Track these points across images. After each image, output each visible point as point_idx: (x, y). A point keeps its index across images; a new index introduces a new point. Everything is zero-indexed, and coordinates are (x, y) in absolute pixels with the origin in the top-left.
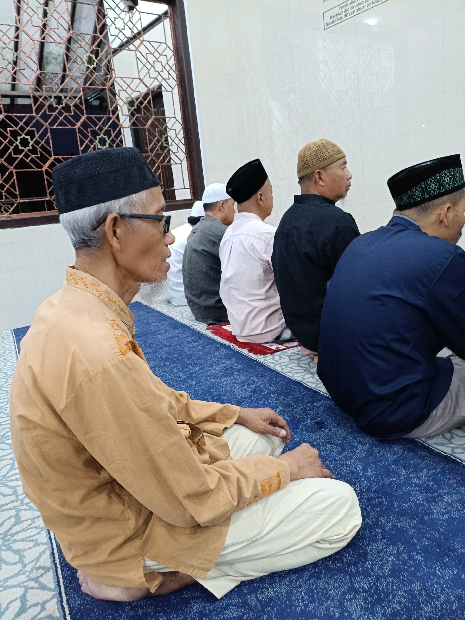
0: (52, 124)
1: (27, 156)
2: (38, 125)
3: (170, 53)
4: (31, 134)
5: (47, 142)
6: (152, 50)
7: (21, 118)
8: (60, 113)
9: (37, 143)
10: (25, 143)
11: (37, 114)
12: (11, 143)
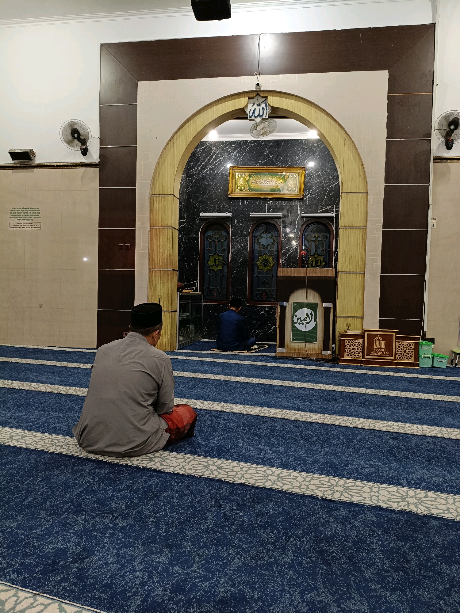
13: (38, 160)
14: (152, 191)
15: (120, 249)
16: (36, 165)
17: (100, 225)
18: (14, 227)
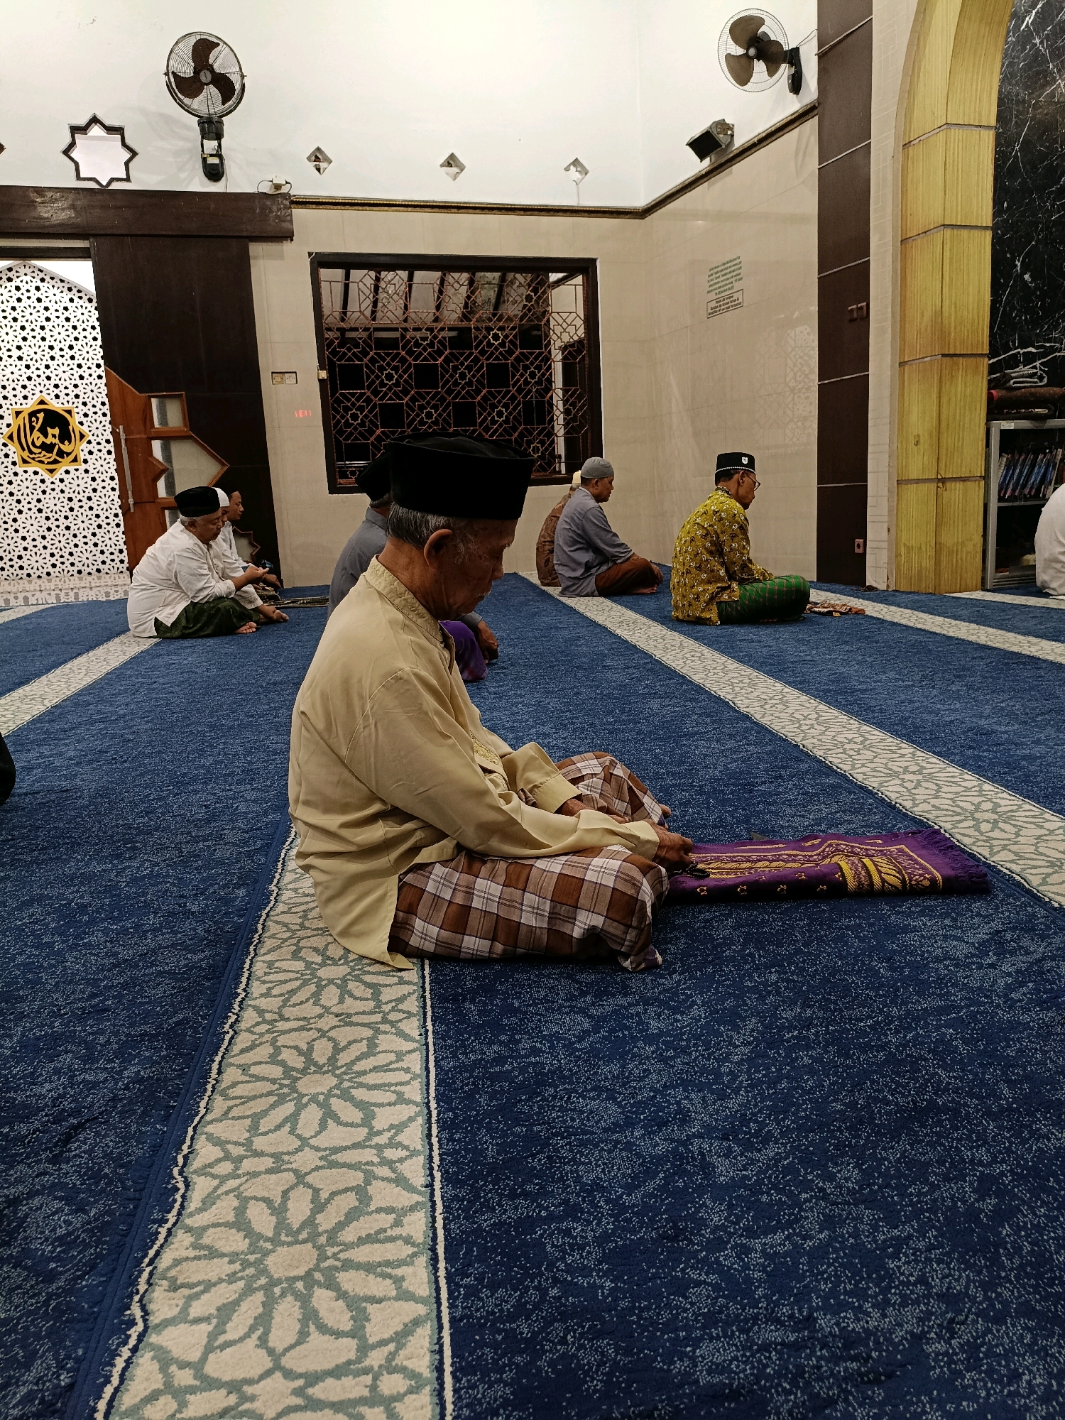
0: (455, 398)
1: (429, 427)
2: (443, 400)
3: (579, 322)
4: (435, 407)
5: (449, 415)
6: (561, 321)
7: (428, 393)
8: (463, 388)
9: (440, 415)
10: (429, 415)
11: (443, 388)
12: (418, 415)
13: (740, 141)
14: (905, 134)
15: (852, 320)
16: (736, 152)
17: (821, 268)
18: (713, 313)
